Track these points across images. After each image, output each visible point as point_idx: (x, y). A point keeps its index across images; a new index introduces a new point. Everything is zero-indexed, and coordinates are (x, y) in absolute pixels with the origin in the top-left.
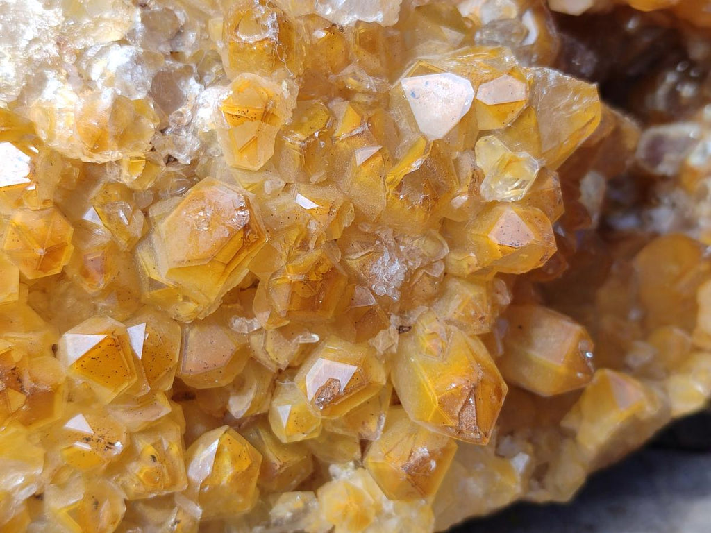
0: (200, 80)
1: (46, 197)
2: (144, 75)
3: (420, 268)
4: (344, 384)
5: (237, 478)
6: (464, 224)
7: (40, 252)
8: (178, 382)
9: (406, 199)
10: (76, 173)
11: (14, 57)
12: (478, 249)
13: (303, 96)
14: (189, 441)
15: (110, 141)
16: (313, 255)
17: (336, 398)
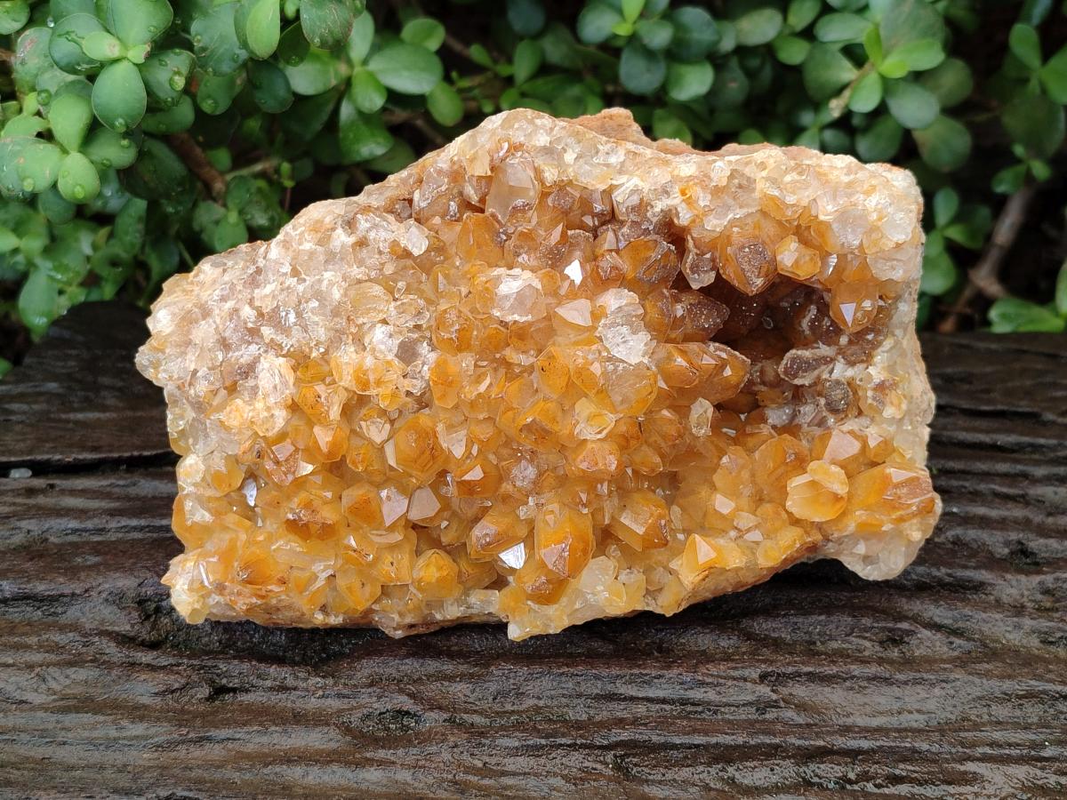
2: (393, 345)
10: (355, 400)
14: (418, 554)
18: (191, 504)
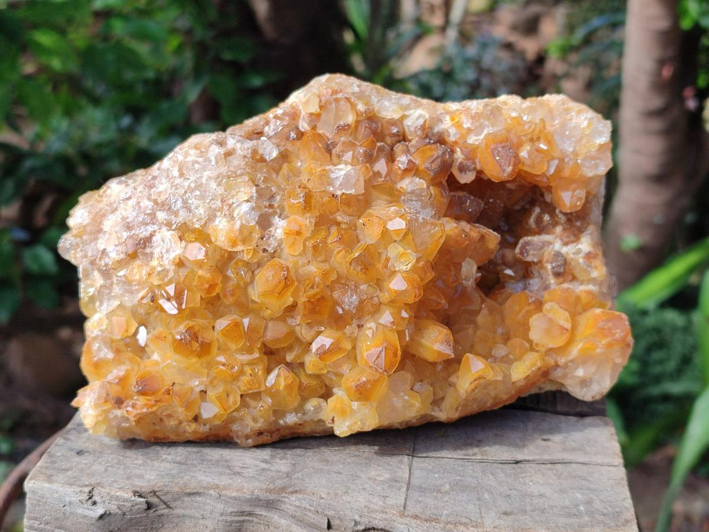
0: (279, 217)
1: (212, 264)
2: (255, 216)
3: (366, 299)
4: (327, 347)
5: (287, 387)
6: (384, 280)
7: (207, 286)
8: (264, 345)
9: (354, 268)
10: (226, 255)
11: (204, 206)
12: (389, 290)
13: (317, 225)
14: (268, 371)
15: (239, 242)
16: (315, 290)
17: (325, 353)
18: (97, 345)
